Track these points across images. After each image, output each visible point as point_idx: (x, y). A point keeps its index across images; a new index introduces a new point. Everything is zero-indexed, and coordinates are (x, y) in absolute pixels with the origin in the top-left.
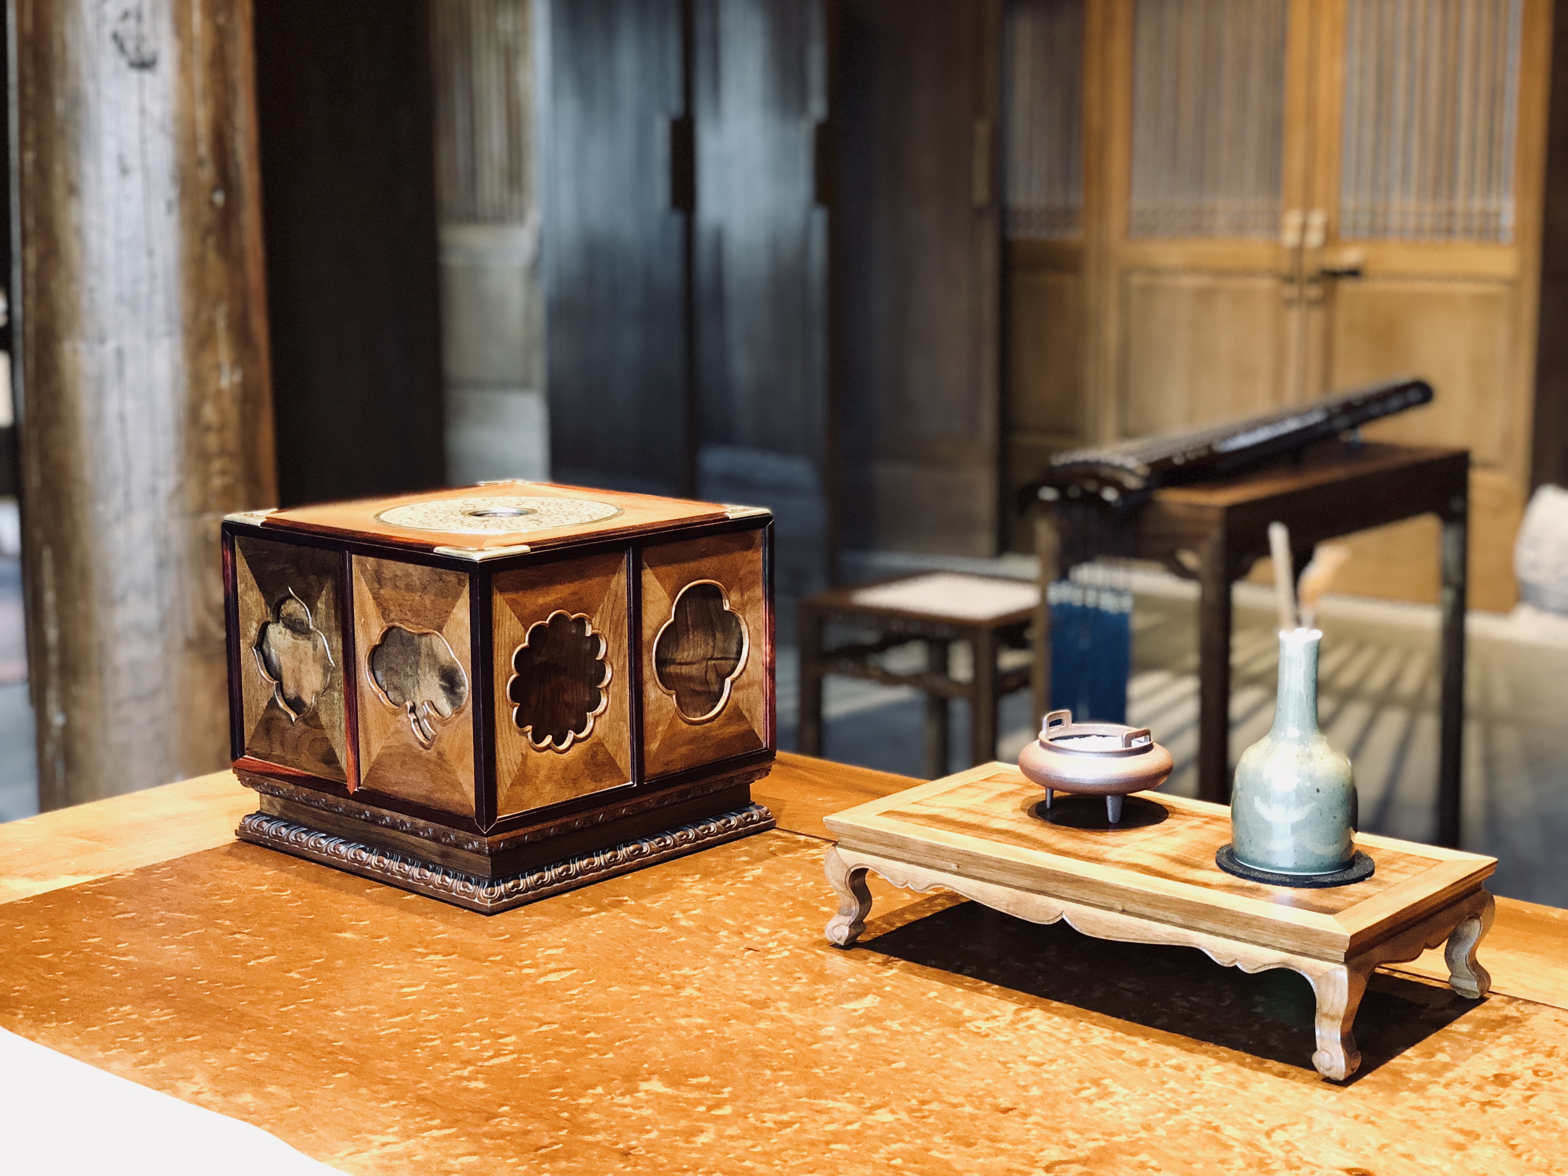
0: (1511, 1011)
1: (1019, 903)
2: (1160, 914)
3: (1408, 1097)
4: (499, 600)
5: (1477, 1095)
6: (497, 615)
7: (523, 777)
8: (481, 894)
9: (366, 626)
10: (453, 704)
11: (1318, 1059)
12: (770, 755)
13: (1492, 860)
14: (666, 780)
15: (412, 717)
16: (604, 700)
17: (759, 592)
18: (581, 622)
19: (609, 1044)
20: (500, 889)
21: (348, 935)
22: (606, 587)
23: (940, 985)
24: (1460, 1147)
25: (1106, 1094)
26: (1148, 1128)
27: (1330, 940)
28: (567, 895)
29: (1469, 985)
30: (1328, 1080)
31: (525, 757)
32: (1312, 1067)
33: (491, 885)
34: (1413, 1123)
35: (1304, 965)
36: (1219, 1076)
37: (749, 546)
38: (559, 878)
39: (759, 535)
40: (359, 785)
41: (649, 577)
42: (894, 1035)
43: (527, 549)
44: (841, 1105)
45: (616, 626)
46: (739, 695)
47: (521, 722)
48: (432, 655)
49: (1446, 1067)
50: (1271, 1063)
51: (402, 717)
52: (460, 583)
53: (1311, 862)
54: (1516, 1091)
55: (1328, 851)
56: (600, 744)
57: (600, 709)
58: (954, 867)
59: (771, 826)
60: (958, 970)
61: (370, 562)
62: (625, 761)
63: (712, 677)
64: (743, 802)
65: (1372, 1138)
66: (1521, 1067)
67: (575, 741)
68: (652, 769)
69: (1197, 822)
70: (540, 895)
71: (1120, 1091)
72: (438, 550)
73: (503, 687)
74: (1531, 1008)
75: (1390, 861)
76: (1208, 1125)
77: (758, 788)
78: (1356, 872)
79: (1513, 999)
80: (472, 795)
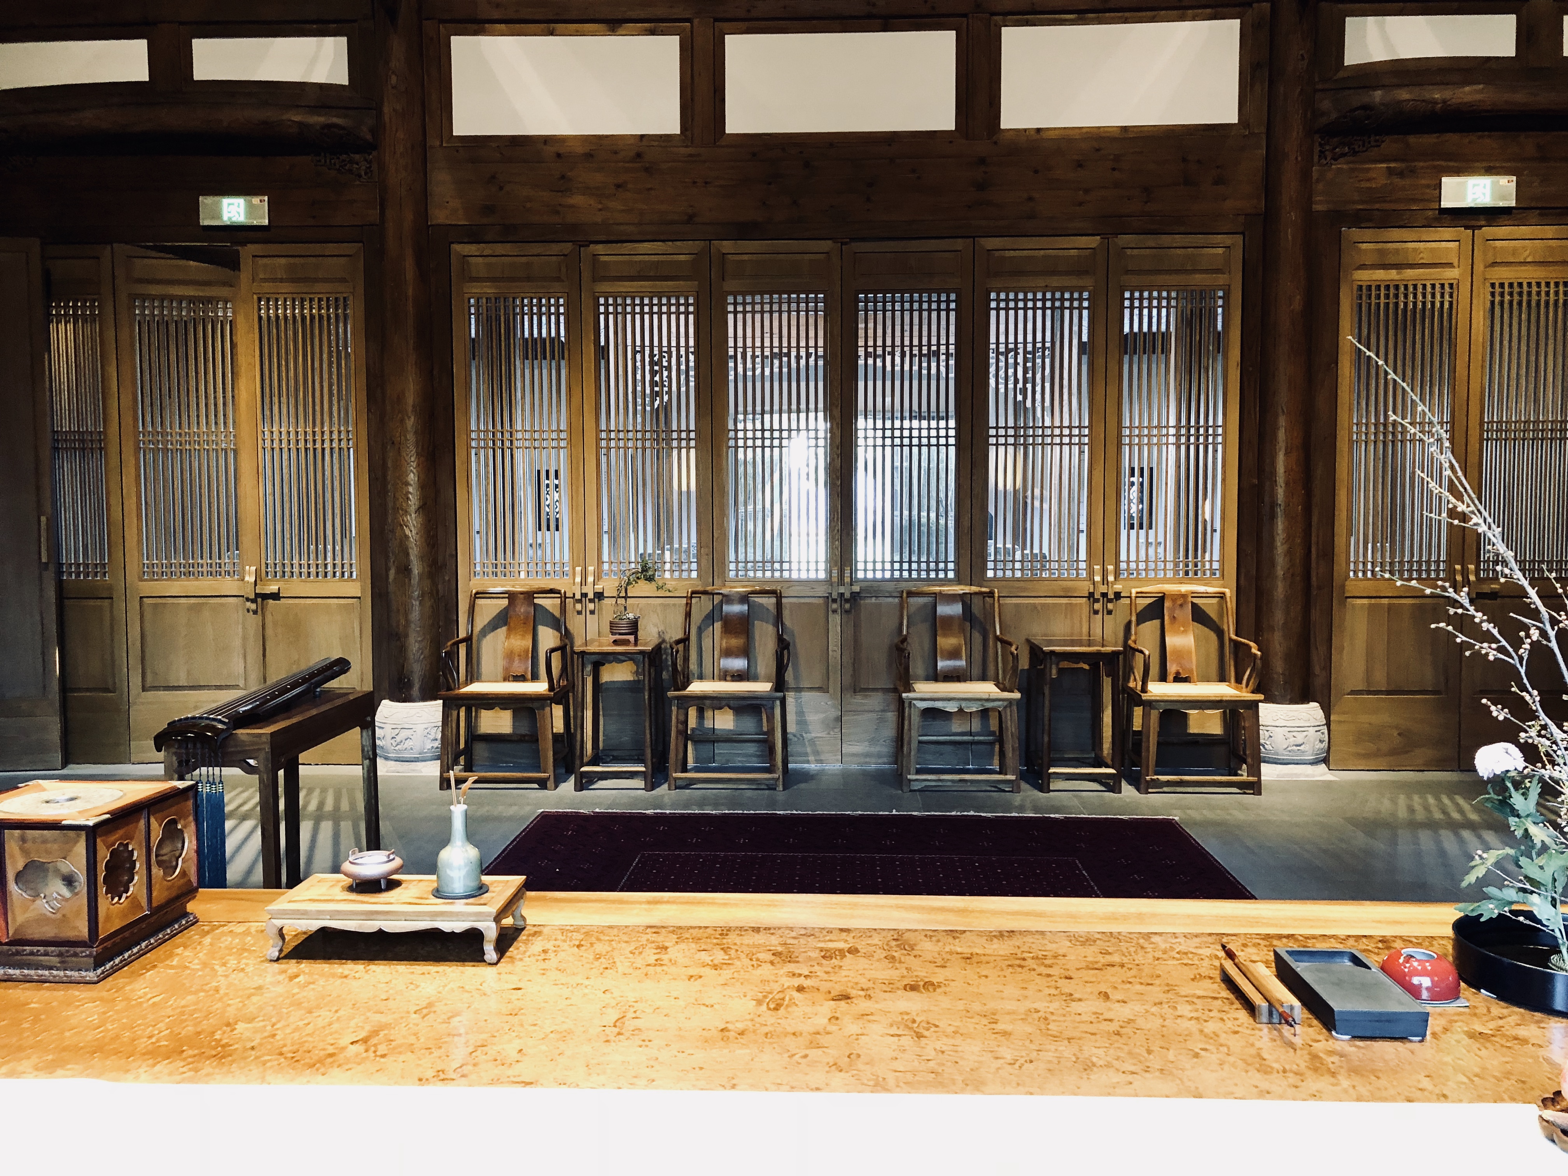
0: (535, 929)
1: (360, 926)
2: (420, 918)
3: (519, 964)
4: (98, 840)
5: (540, 958)
6: (98, 848)
7: (108, 918)
8: (91, 975)
9: (14, 863)
10: (71, 891)
11: (486, 957)
12: (195, 890)
13: (524, 877)
14: (160, 908)
15: (44, 901)
16: (136, 878)
17: (191, 818)
18: (127, 844)
19: (206, 1017)
20: (99, 971)
21: (33, 1005)
22: (136, 827)
23: (327, 965)
24: (543, 974)
25: (417, 987)
26: (440, 993)
27: (488, 914)
28: (126, 968)
29: (520, 923)
30: (490, 964)
31: (108, 909)
32: (485, 961)
33: (94, 970)
34: (525, 971)
35: (480, 925)
36: (452, 971)
37: (187, 799)
38: (121, 961)
39: (191, 794)
40: (8, 937)
41: (152, 820)
42: (323, 986)
43: (108, 816)
44: (324, 1013)
45: (140, 844)
46: (184, 865)
47: (107, 893)
48: (57, 871)
49: (525, 952)
50: (466, 963)
51: (38, 902)
52: (79, 836)
53: (470, 889)
54: (551, 955)
55: (474, 884)
56: (135, 898)
57: (135, 881)
58: (328, 917)
59: (197, 922)
60: (329, 959)
61: (17, 832)
62: (144, 902)
63: (174, 859)
64: (186, 914)
65: (515, 978)
66: (549, 946)
67: (127, 898)
68: (154, 904)
69: (415, 883)
70: (115, 970)
71: (423, 984)
72: (63, 822)
73: (101, 878)
74: (542, 928)
75: (493, 883)
76: (460, 987)
77: (190, 907)
78: (482, 891)
79: (535, 926)
80: (86, 930)
